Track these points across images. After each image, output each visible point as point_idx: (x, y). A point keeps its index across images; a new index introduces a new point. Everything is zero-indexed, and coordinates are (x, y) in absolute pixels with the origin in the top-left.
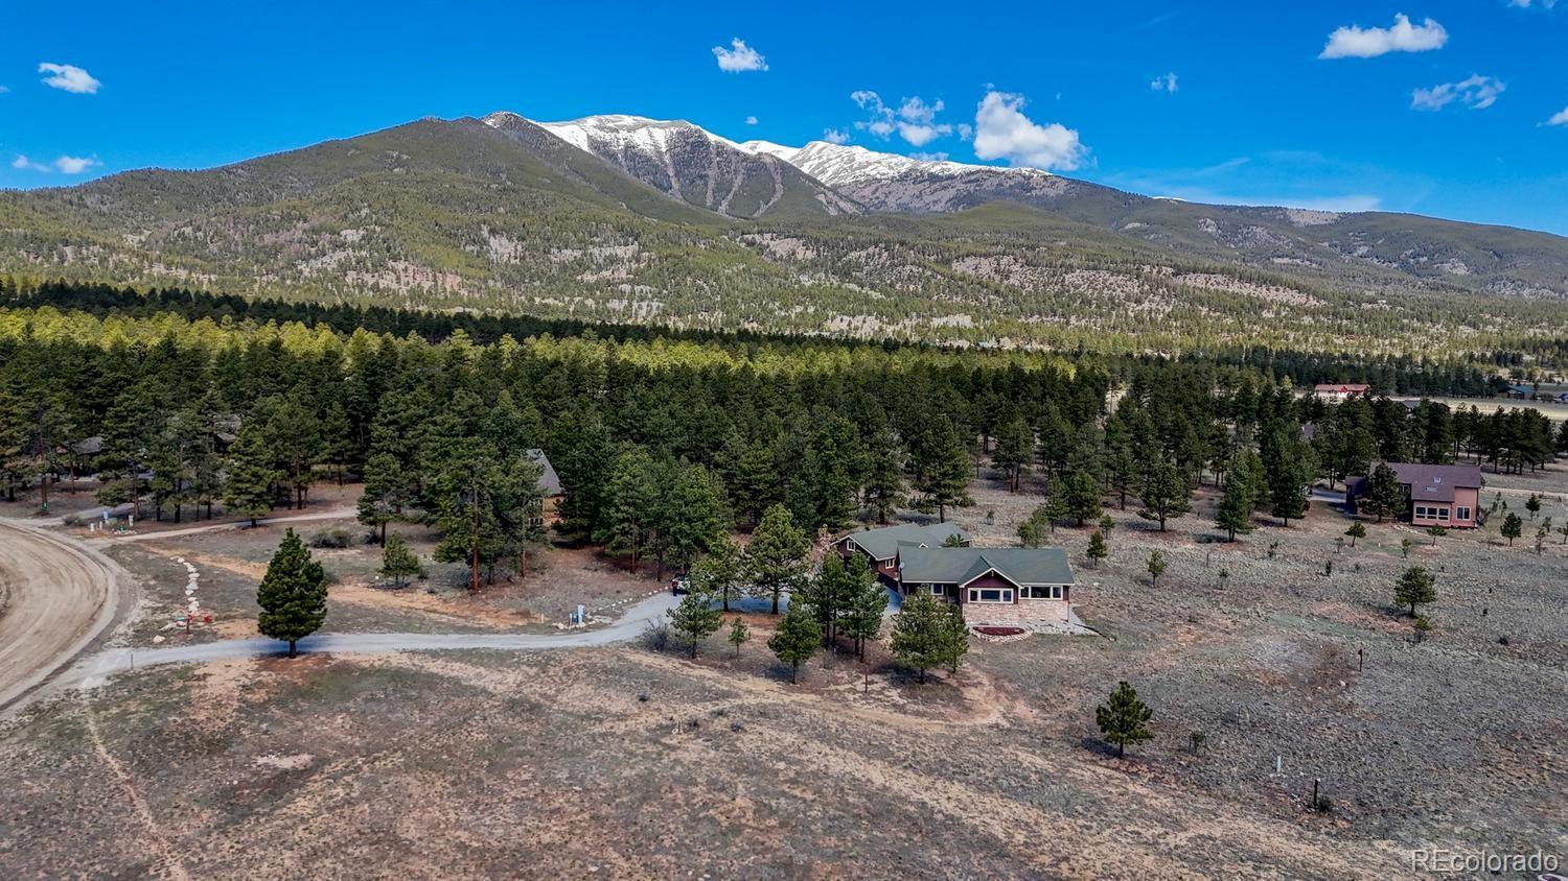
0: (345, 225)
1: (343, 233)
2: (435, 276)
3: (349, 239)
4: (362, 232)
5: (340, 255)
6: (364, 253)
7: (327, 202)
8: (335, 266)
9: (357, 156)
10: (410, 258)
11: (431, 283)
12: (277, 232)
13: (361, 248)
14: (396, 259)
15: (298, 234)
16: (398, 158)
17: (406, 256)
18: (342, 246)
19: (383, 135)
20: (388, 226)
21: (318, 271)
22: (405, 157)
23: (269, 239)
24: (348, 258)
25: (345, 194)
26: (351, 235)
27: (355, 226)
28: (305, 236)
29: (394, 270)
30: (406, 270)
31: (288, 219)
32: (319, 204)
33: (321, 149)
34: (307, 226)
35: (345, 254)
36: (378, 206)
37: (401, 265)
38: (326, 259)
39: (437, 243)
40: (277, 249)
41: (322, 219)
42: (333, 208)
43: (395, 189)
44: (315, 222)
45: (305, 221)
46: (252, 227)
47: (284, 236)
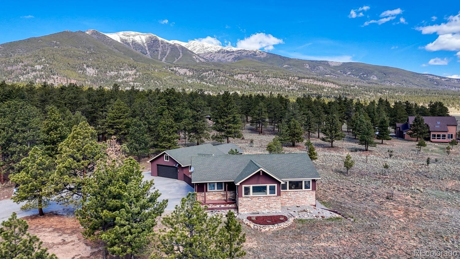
0: (36, 64)
1: (35, 66)
2: (67, 80)
3: (38, 68)
4: (42, 66)
5: (34, 73)
6: (43, 73)
7: (30, 57)
8: (32, 77)
9: (41, 42)
10: (59, 75)
11: (66, 82)
12: (12, 66)
13: (42, 71)
14: (54, 75)
15: (20, 67)
16: (56, 43)
17: (57, 74)
18: (35, 71)
19: (50, 36)
20: (51, 64)
21: (26, 78)
22: (58, 43)
23: (9, 68)
24: (37, 74)
25: (37, 54)
26: (38, 67)
27: (40, 64)
28: (22, 67)
29: (53, 78)
30: (57, 78)
31: (16, 62)
32: (28, 57)
33: (29, 40)
34: (23, 64)
35: (36, 73)
36: (48, 58)
37: (55, 77)
38: (29, 75)
39: (69, 70)
40: (11, 72)
41: (28, 62)
42: (33, 58)
43: (54, 52)
44: (26, 63)
45: (22, 62)
46: (3, 65)
47: (14, 67)
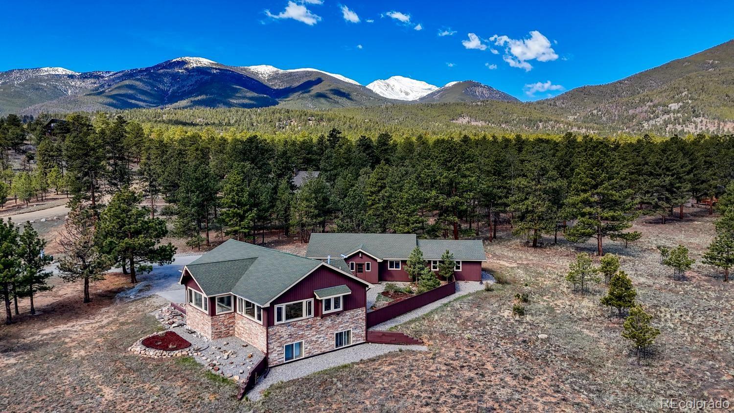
0: (672, 101)
1: (670, 106)
2: (719, 124)
3: (673, 108)
4: (681, 104)
5: (666, 117)
6: (679, 115)
7: (665, 91)
8: (662, 122)
9: (688, 66)
10: (706, 116)
11: (715, 128)
12: (636, 108)
13: (678, 112)
14: (697, 116)
15: (645, 108)
16: (712, 63)
17: (703, 115)
18: (668, 112)
19: (704, 53)
20: (696, 100)
21: (653, 125)
22: (716, 62)
23: (631, 112)
24: (669, 118)
25: (676, 86)
26: (674, 106)
27: (678, 101)
28: (649, 109)
29: (695, 122)
30: (701, 122)
31: (643, 101)
32: (661, 92)
33: (668, 66)
34: (652, 104)
35: (669, 116)
36: (693, 90)
37: (698, 120)
38: (658, 120)
39: (725, 106)
40: (634, 117)
41: (660, 100)
42: (668, 93)
43: (705, 79)
44: (656, 102)
45: (651, 101)
46: (624, 107)
47: (639, 110)
